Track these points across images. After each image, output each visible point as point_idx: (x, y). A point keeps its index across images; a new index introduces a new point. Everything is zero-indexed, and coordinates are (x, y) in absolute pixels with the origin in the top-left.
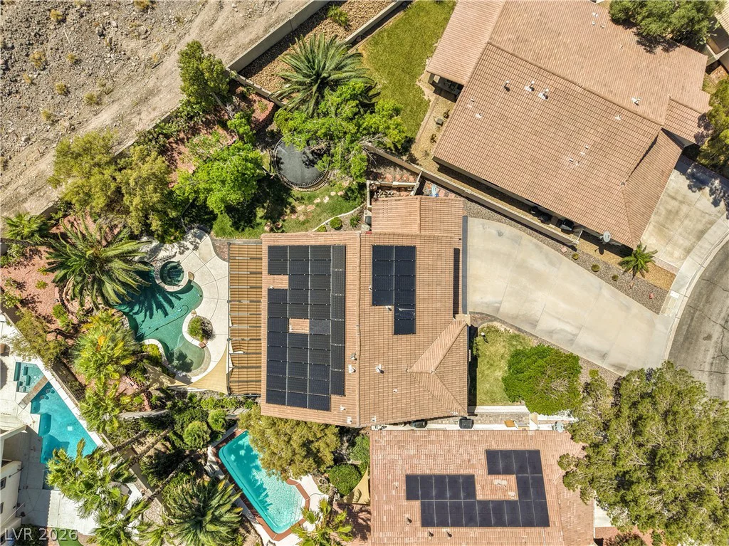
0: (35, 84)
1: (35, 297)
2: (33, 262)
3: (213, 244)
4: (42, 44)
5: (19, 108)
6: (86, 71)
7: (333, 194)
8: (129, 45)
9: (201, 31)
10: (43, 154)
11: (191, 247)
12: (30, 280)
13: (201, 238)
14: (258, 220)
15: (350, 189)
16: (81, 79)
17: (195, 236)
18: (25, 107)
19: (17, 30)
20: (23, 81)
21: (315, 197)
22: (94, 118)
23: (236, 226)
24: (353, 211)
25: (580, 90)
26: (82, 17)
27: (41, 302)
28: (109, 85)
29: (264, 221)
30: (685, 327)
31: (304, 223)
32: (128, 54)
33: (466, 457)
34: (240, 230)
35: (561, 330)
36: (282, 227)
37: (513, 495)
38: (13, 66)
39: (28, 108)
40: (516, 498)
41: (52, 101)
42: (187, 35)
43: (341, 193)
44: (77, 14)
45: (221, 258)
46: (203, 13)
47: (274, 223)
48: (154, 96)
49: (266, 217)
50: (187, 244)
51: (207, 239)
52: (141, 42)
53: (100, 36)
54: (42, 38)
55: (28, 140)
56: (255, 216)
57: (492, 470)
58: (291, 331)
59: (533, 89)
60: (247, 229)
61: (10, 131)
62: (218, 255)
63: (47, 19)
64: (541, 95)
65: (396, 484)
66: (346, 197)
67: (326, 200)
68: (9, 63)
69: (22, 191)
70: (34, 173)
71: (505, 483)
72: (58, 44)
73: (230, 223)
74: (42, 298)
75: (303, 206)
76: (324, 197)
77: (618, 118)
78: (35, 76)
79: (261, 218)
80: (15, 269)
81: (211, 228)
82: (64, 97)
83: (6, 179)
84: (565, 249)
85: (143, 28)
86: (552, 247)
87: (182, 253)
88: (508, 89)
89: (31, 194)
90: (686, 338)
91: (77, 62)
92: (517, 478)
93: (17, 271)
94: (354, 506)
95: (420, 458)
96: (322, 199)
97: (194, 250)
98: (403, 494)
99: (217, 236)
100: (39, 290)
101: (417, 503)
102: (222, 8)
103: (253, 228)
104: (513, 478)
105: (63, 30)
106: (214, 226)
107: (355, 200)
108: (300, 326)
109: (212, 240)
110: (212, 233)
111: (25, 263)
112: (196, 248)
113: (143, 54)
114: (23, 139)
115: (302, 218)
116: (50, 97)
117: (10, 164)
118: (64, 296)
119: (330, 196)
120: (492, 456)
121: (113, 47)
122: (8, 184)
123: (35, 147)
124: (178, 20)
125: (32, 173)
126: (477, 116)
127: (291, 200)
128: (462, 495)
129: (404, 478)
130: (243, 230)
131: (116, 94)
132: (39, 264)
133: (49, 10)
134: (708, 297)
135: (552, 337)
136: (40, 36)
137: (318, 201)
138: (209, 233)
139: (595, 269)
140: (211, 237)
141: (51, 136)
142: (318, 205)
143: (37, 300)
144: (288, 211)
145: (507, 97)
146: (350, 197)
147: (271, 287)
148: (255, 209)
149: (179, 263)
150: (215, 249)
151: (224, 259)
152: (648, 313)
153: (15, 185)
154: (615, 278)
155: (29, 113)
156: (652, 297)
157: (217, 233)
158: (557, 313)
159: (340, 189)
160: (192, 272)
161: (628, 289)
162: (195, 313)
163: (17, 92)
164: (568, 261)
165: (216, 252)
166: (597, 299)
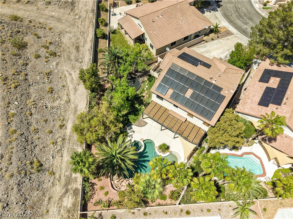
0: (40, 138)
1: (109, 200)
2: (95, 189)
3: (137, 126)
4: (31, 125)
5: (41, 150)
6: (52, 120)
7: (146, 84)
8: (56, 104)
9: (72, 83)
10: (62, 156)
11: (132, 133)
12: (101, 196)
13: (132, 128)
14: (139, 108)
15: (148, 79)
16: (52, 124)
17: (129, 129)
18: (43, 148)
19: (20, 127)
20: (35, 141)
21: (144, 89)
22: (67, 130)
23: (136, 115)
25: (166, 9)
26: (36, 108)
27: (113, 199)
28: (62, 118)
29: (140, 107)
30: (241, 31)
31: (149, 96)
32: (58, 106)
33: (259, 87)
34: (138, 115)
35: (226, 55)
36: (146, 103)
37: (278, 79)
38: (28, 139)
39: (44, 147)
40: (280, 79)
41: (49, 138)
42: (69, 87)
43: (148, 82)
44: (35, 108)
45: (143, 126)
46: (68, 79)
47: (143, 104)
48: (77, 108)
49: (140, 105)
50: (130, 134)
51: (133, 126)
52: (59, 99)
53: (46, 108)
54: (30, 123)
55: (53, 157)
56: (137, 108)
57: (267, 82)
58: (188, 97)
59: (158, 17)
61: (45, 160)
62: (141, 127)
63: (27, 117)
64: (161, 16)
65: (260, 109)
66: (150, 81)
67: (147, 86)
68: (26, 138)
69: (67, 173)
70: (65, 164)
71: (273, 80)
72: (36, 121)
73: (134, 116)
74: (111, 197)
75: (144, 93)
77: (178, 6)
78: (38, 135)
79: (139, 107)
80: (92, 199)
81: (131, 123)
82: (52, 134)
83: (57, 176)
84: (203, 42)
85: (56, 96)
86: (200, 45)
87: (132, 137)
88: (154, 22)
90: (244, 33)
91: (46, 121)
93: (94, 199)
95: (252, 99)
96: (146, 87)
98: (265, 108)
99: (135, 123)
100: (107, 196)
101: (270, 105)
102: (71, 74)
103: (140, 111)
104: (272, 78)
105: (34, 116)
106: (131, 122)
107: (153, 79)
108: (189, 93)
109: (135, 125)
110: (133, 124)
111: (93, 192)
112: (134, 132)
113: (62, 102)
114: (51, 158)
115: (147, 96)
116: (48, 137)
117: (54, 171)
118: (116, 189)
119: (146, 85)
120: (261, 80)
121: (53, 108)
122: (60, 177)
123: (57, 157)
124: (64, 86)
125: (64, 165)
126: (155, 32)
127: (139, 95)
128: (273, 91)
129: (259, 106)
130: (139, 114)
131: (66, 118)
132: (98, 188)
133: (25, 114)
134: (235, 24)
135: (227, 57)
136: (29, 123)
137: (145, 89)
138: (132, 125)
139: (213, 39)
140: (134, 125)
141: (59, 148)
142: (147, 89)
143: (111, 200)
144: (142, 98)
146: (151, 80)
147: (169, 97)
148: (135, 106)
149: (135, 141)
150: (138, 126)
151: (144, 126)
152: (232, 36)
153: (63, 175)
154: (218, 37)
155: (46, 148)
156: (228, 33)
157: (134, 122)
158: (221, 53)
159: (146, 81)
160: (141, 138)
161: (223, 36)
162: (156, 147)
163: (36, 145)
164: (207, 44)
165: (140, 127)
166: (222, 43)
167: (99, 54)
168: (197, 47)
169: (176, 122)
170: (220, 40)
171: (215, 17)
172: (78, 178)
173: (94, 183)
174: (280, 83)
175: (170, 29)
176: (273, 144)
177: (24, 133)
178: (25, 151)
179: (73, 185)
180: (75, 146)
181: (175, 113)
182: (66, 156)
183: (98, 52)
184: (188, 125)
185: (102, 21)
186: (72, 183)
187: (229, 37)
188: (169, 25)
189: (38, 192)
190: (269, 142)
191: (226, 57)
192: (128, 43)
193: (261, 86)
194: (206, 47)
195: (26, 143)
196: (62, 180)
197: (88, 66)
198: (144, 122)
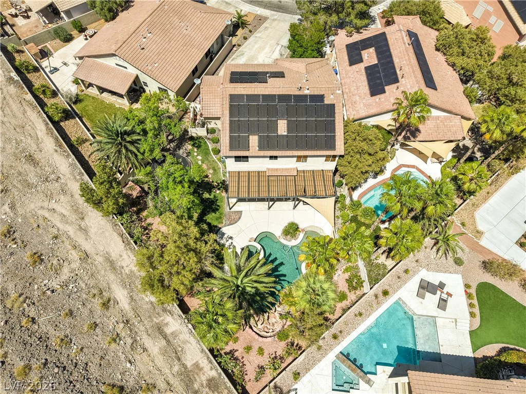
0: (82, 348)
1: (272, 357)
2: (240, 358)
3: (228, 225)
4: (48, 338)
5: (100, 365)
7: (195, 154)
8: (65, 274)
9: (67, 223)
10: (145, 350)
11: (230, 241)
12: (256, 362)
13: (224, 234)
14: (212, 197)
15: (193, 145)
16: (85, 312)
17: (222, 238)
18: (101, 359)
19: (31, 354)
20: (78, 358)
21: (198, 163)
22: (120, 305)
23: (215, 210)
24: (208, 143)
25: (149, 19)
26: (34, 304)
27: (276, 352)
28: (95, 291)
29: (213, 194)
30: (275, 9)
31: (215, 170)
32: (72, 275)
33: (355, 73)
34: (218, 208)
35: (279, 51)
36: (218, 183)
37: (372, 50)
38: (63, 363)
39: (102, 358)
40: (373, 48)
41: (100, 337)
42: (68, 233)
43: (196, 150)
44: (32, 306)
45: (238, 220)
46: (54, 221)
47: (214, 187)
48: (111, 256)
49: (210, 192)
50: (227, 244)
51: (224, 230)
52: (66, 264)
53: (53, 292)
54: (43, 336)
55: (130, 362)
56: (210, 199)
57: (361, 61)
58: (286, 134)
59: (145, 38)
60: (218, 204)
61: (120, 377)
62: (236, 222)
63: (29, 330)
64: (149, 35)
65: (377, 100)
66: (199, 147)
67: (199, 157)
68: (58, 364)
69: (176, 369)
70: (161, 357)
71: (366, 55)
72: (52, 325)
73: (213, 214)
74: (272, 351)
76: (197, 159)
77: (166, 7)
78: (75, 347)
79: (210, 195)
80: (246, 374)
81: (216, 226)
82: (98, 327)
83: (162, 385)
84: (235, 49)
85: (55, 262)
86: (233, 54)
87: (234, 247)
88: (143, 48)
89: (179, 359)
90: (281, 9)
91: (71, 313)
92: (362, 50)
93: (248, 373)
94: (397, 126)
95: (359, 93)
96: (199, 160)
97: (232, 240)
98: (382, 95)
99: (222, 223)
100: (265, 354)
101: (386, 88)
102: (54, 209)
103: (217, 200)
104: (363, 52)
105: (41, 320)
106: (215, 225)
107: (201, 142)
108: (282, 127)
109: (225, 226)
110: (220, 226)
111: (241, 365)
112: (231, 238)
113: (75, 265)
114: (128, 365)
115: (211, 171)
116: (95, 337)
117: (150, 381)
118: (268, 335)
119: (197, 156)
120: (352, 63)
121: (65, 285)
122: (168, 383)
123: (137, 357)
124: (56, 237)
125: (160, 361)
126: (156, 65)
128: (377, 69)
129: (373, 97)
130: (218, 206)
131: (103, 285)
132: (242, 353)
133: (21, 327)
134: (260, 1)
135: (284, 54)
136: (41, 338)
137: (200, 162)
138: (220, 228)
139: (245, 38)
140: (223, 227)
141: (129, 341)
142: (203, 162)
143: (274, 355)
144: (206, 179)
145: (147, 50)
146: (199, 145)
147: (258, 148)
148: (203, 199)
149: (243, 249)
150: (232, 224)
151: (240, 218)
152: (268, 21)
153: (170, 376)
154: (250, 31)
155: (107, 357)
156: (261, 20)
157: (219, 223)
158: (270, 52)
159: (192, 150)
160: (248, 239)
161: (256, 27)
162: (280, 237)
163: (86, 364)
164: (241, 49)
165: (234, 224)
166: (262, 38)
167: (80, 149)
168: (232, 60)
169: (285, 182)
170: (257, 34)
171: (224, 4)
172: (200, 362)
173: (231, 351)
174: (379, 53)
175: (176, 50)
176: (420, 137)
177: (46, 360)
178: (74, 386)
179: (199, 377)
180: (155, 319)
181: (277, 170)
182: (151, 345)
183: (77, 146)
184: (304, 176)
185: (44, 91)
186: (196, 376)
187: (265, 25)
188: (171, 44)
190: (414, 138)
191: (281, 55)
192: (117, 106)
193: (357, 70)
194: (243, 54)
195: (65, 372)
196: (175, 385)
197: (75, 178)
198: (235, 212)
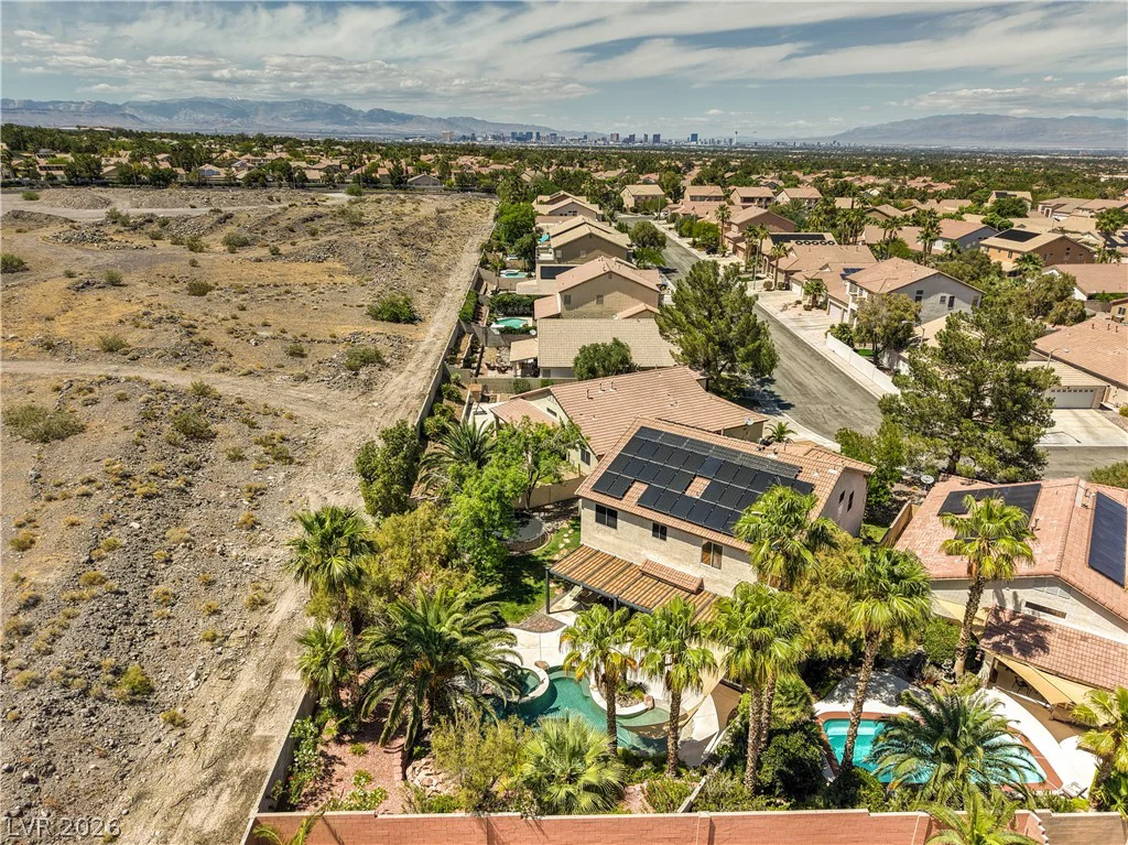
0: (173, 618)
2: (335, 777)
3: (524, 628)
4: (158, 583)
5: (165, 648)
6: (229, 585)
7: (565, 535)
8: (257, 552)
10: (231, 678)
11: (505, 646)
14: (536, 586)
15: (572, 526)
16: (227, 594)
18: (173, 644)
19: (123, 576)
21: (557, 545)
22: (271, 615)
23: (523, 602)
26: (191, 549)
28: (265, 586)
29: (541, 584)
32: (263, 557)
34: (531, 602)
38: (135, 610)
39: (177, 644)
41: (206, 625)
43: (571, 532)
44: (186, 549)
45: (547, 631)
47: (552, 578)
49: (539, 580)
51: (511, 630)
53: (222, 555)
54: (156, 578)
55: (198, 676)
56: (529, 585)
58: (697, 497)
59: (604, 391)
60: (536, 597)
61: (166, 679)
62: (541, 632)
63: (152, 562)
64: (611, 390)
67: (567, 541)
68: (129, 607)
69: (237, 725)
70: (238, 700)
73: (515, 604)
75: (557, 555)
78: (168, 611)
79: (536, 583)
81: (505, 621)
82: (217, 616)
83: (194, 731)
85: (263, 536)
88: (592, 398)
89: (255, 716)
91: (211, 583)
96: (564, 544)
97: (511, 647)
99: (518, 622)
100: (380, 805)
103: (540, 593)
105: (175, 566)
106: (506, 619)
108: (698, 487)
109: (517, 628)
110: (509, 623)
111: (325, 785)
114: (192, 678)
116: (200, 621)
117: (189, 717)
119: (565, 538)
121: (242, 559)
122: (205, 734)
123: (213, 680)
125: (231, 703)
126: (594, 419)
127: (540, 559)
130: (534, 600)
131: (281, 586)
132: (347, 774)
133: (151, 555)
136: (152, 577)
137: (562, 546)
138: (507, 626)
140: (513, 626)
141: (228, 655)
142: (567, 547)
144: (550, 565)
148: (521, 582)
150: (532, 631)
151: (551, 630)
153: (219, 728)
155: (183, 649)
157: (514, 620)
159: (566, 530)
160: (538, 659)
163: (154, 634)
165: (535, 632)
172: (274, 740)
173: (334, 757)
177: (127, 593)
178: (112, 634)
179: (250, 759)
180: (288, 653)
181: (662, 567)
182: (247, 677)
184: (709, 601)
185: (445, 411)
186: (248, 753)
189: (102, 761)
190: (1024, 656)
195: (125, 617)
196: (208, 745)
198: (553, 620)
